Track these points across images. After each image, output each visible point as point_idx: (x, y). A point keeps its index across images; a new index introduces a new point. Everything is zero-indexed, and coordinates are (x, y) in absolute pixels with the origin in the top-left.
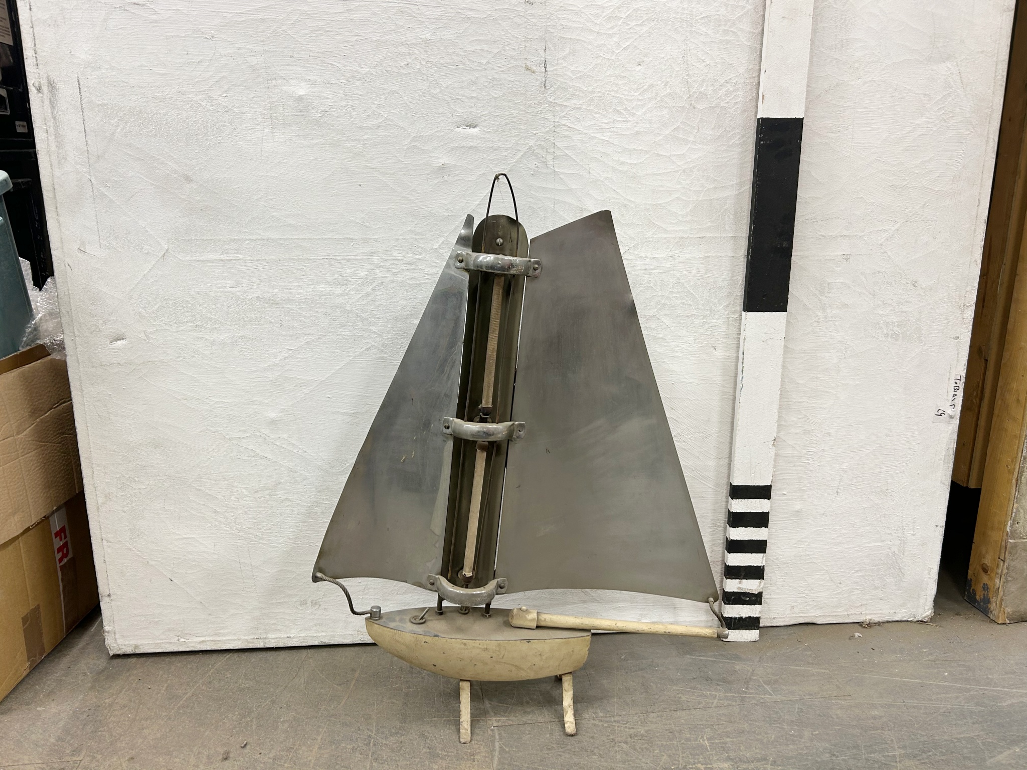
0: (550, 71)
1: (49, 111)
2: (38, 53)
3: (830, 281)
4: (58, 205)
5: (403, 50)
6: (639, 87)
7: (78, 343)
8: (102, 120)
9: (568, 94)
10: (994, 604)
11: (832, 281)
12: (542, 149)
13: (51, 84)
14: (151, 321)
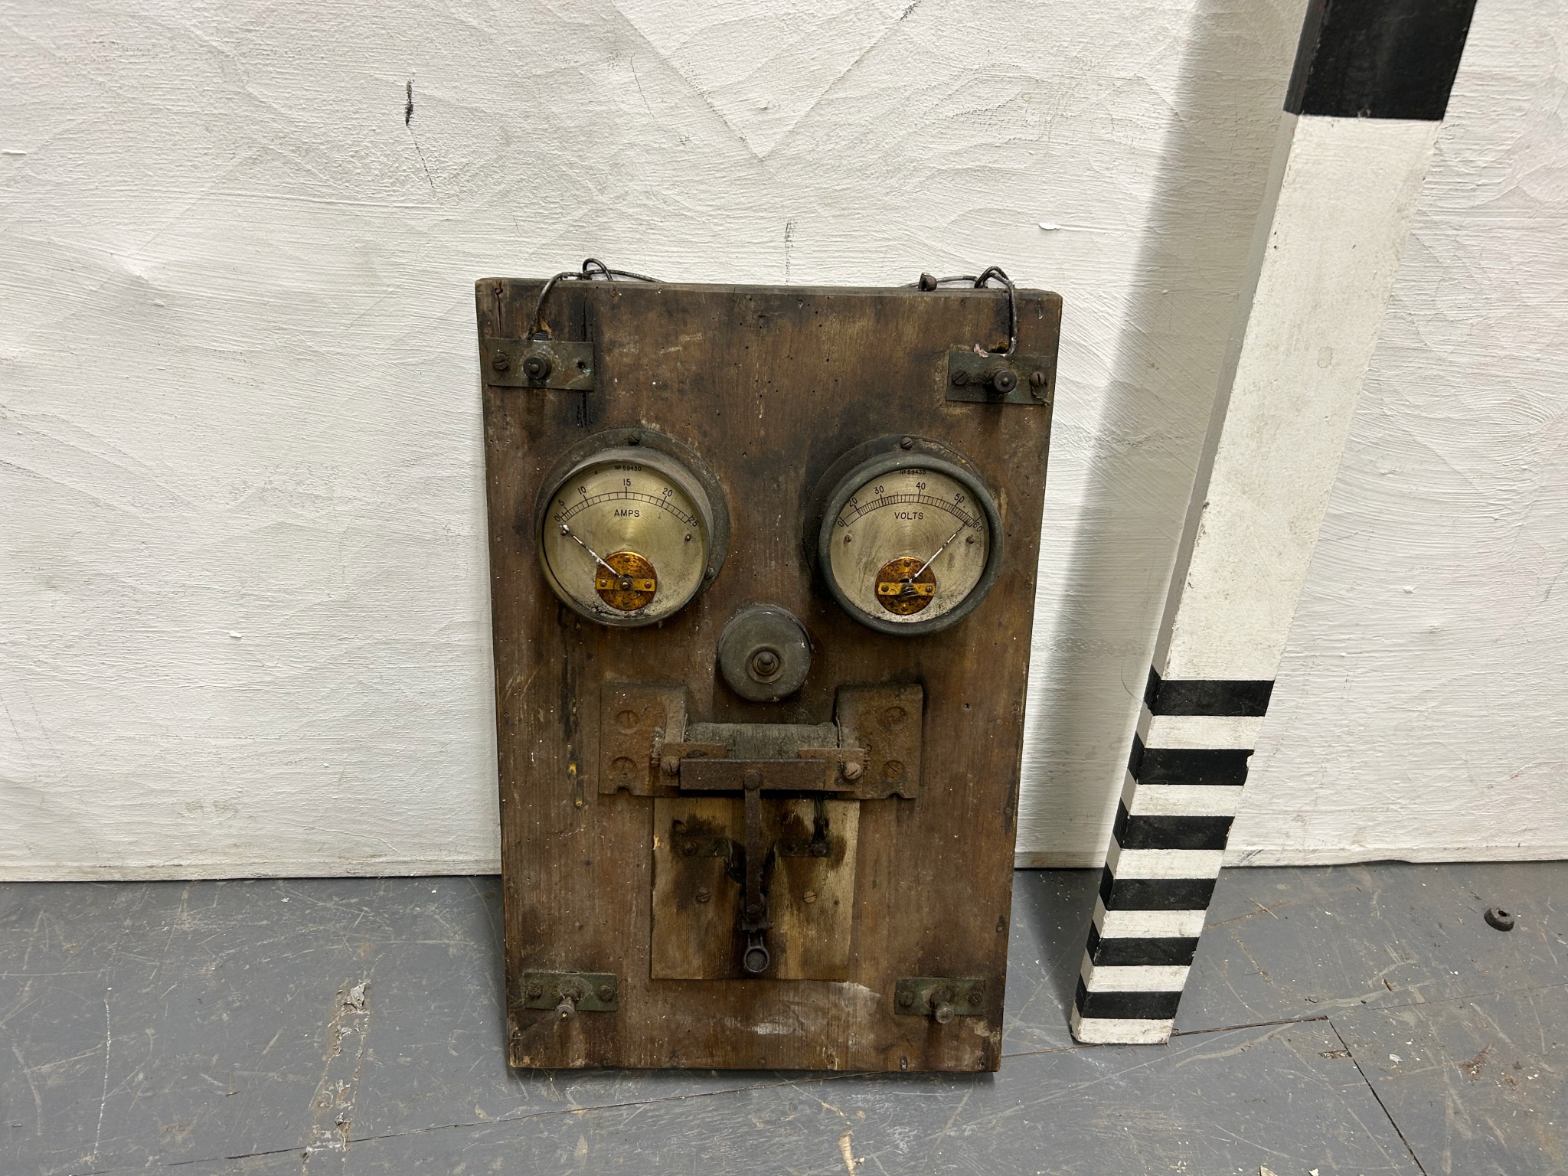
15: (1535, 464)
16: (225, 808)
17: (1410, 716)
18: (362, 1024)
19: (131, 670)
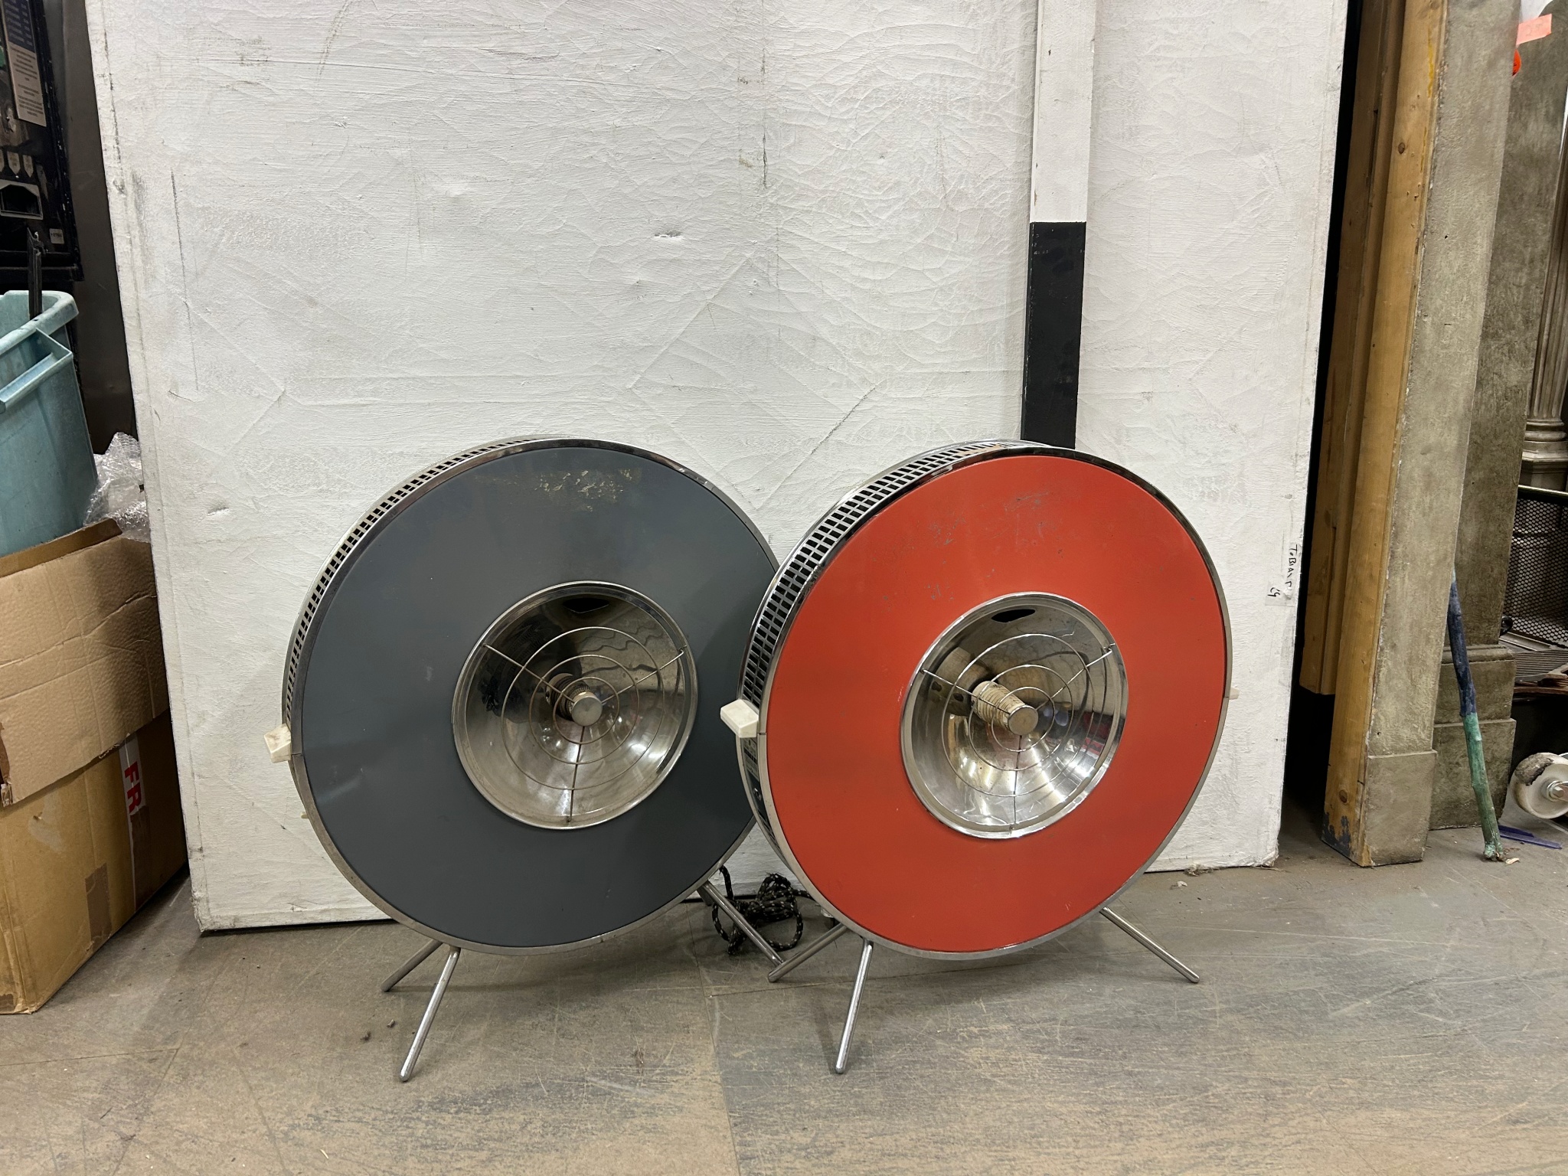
0: (772, 165)
1: (135, 216)
2: (121, 143)
3: (1128, 426)
4: (144, 336)
5: (586, 139)
6: (882, 185)
7: (165, 514)
8: (202, 228)
9: (794, 193)
10: (1355, 842)
11: (1131, 426)
12: (762, 262)
13: (137, 182)
14: (262, 484)
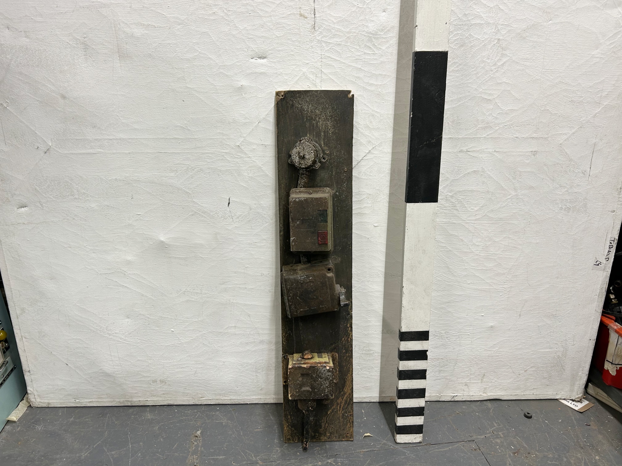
0: (318, 17)
3: (521, 170)
6: (384, 28)
9: (331, 34)
11: (522, 170)
12: (313, 74)
14: (44, 195)
15: (507, 280)
16: (163, 382)
17: (491, 352)
18: (200, 442)
19: (144, 340)
